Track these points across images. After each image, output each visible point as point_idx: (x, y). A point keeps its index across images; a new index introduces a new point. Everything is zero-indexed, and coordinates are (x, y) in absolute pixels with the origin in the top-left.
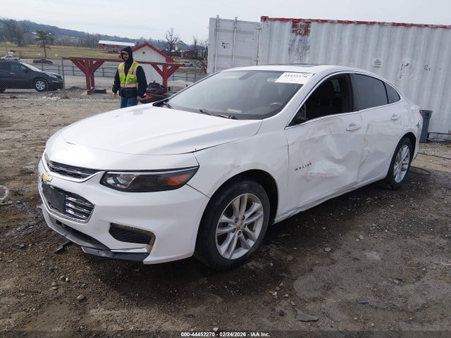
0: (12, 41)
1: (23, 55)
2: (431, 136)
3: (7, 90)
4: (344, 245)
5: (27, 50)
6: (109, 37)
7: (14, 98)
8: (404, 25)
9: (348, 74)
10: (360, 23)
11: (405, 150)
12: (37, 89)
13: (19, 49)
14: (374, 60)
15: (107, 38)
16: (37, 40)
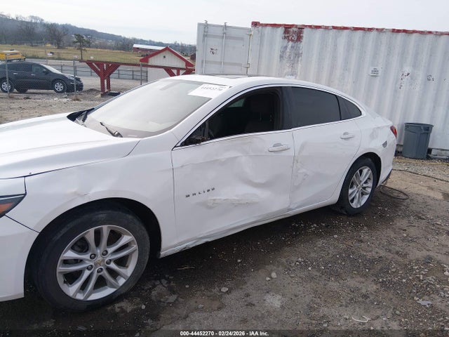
0: (52, 44)
1: (61, 57)
2: (433, 152)
3: (29, 91)
4: (248, 285)
5: (65, 52)
6: (145, 41)
7: (28, 98)
8: (405, 31)
9: (281, 87)
10: (356, 29)
11: (366, 171)
12: (55, 90)
13: (58, 51)
14: (372, 68)
15: (142, 42)
16: (74, 42)
